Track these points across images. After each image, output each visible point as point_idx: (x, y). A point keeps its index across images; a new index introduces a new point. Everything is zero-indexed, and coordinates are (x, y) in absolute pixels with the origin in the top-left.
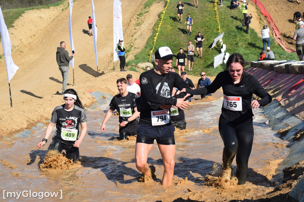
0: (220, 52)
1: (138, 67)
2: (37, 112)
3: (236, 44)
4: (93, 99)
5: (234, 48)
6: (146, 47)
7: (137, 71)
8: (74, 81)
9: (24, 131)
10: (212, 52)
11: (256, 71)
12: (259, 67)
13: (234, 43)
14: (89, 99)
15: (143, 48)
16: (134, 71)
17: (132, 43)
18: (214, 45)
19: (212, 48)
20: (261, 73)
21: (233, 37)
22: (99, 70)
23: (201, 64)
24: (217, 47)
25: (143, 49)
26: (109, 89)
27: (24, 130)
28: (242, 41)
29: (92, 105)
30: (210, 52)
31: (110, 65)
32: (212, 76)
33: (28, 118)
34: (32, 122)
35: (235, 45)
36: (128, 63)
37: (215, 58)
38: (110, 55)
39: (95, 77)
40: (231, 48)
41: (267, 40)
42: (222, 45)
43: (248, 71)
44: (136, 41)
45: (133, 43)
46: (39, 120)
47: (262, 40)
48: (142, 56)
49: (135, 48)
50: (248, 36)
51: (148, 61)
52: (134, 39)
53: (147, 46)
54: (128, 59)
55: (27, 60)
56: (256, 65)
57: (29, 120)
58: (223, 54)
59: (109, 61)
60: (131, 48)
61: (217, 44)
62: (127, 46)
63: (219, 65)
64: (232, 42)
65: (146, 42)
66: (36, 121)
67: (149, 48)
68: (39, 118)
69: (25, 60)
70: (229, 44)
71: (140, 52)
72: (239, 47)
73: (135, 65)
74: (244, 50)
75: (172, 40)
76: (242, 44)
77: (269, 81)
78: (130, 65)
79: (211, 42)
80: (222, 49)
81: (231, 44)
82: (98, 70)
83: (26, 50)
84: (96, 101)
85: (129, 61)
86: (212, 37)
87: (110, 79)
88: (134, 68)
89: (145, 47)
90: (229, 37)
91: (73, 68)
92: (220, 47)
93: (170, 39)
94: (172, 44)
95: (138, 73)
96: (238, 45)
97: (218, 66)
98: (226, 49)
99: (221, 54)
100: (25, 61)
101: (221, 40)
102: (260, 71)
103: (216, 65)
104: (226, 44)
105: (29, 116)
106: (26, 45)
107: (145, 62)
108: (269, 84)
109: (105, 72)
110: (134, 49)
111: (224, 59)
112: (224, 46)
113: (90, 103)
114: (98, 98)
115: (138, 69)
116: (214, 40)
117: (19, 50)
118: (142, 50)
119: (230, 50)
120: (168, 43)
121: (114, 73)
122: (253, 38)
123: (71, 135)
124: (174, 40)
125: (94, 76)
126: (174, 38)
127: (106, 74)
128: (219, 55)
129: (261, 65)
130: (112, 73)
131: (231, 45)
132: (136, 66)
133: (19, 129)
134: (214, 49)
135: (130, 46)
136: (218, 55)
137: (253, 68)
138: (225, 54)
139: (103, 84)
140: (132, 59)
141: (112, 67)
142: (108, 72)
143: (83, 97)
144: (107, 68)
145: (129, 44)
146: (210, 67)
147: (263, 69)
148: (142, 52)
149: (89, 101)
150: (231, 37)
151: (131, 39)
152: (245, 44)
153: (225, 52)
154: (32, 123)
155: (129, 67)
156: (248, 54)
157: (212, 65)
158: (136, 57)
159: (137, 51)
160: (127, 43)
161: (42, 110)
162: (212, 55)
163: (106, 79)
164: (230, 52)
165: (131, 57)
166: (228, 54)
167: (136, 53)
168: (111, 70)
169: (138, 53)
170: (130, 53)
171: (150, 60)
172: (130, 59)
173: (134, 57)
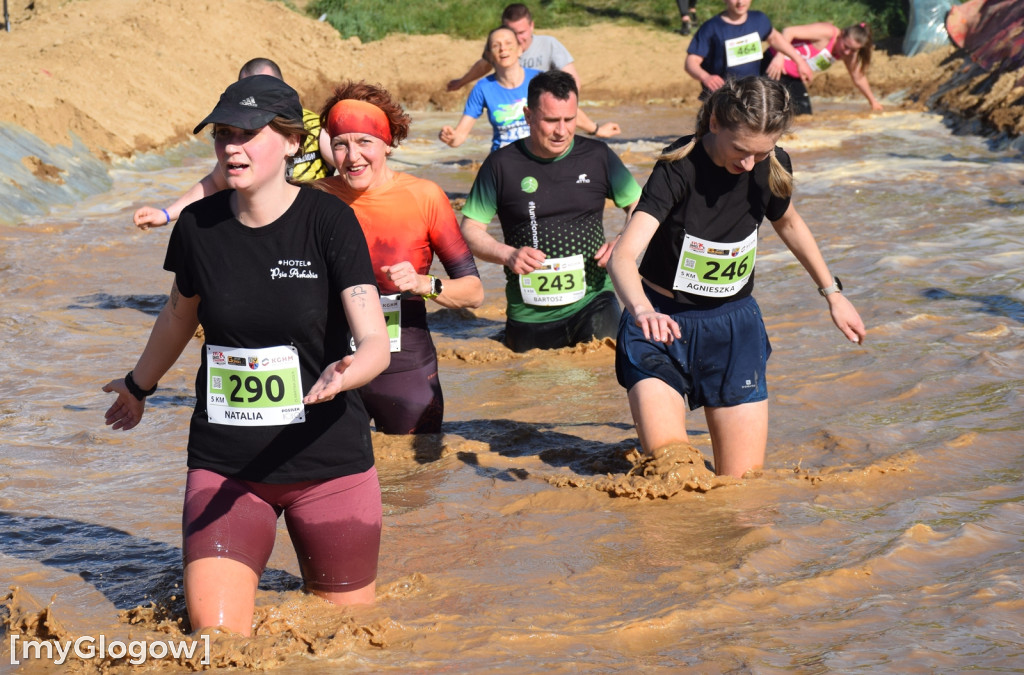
26: (78, 114)
87: (86, 42)
139: (42, 75)
163: (59, 42)
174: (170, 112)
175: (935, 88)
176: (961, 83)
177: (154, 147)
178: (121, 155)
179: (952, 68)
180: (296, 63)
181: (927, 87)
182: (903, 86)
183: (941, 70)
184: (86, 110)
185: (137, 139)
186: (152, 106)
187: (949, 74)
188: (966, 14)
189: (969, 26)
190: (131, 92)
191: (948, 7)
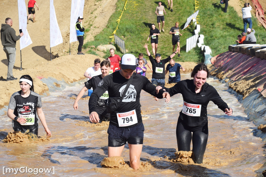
0: (193, 34)
1: (98, 50)
3: (213, 25)
4: (44, 86)
5: (210, 29)
6: (108, 27)
7: (97, 55)
8: (21, 65)
10: (184, 33)
11: (234, 56)
12: (238, 52)
13: (210, 23)
14: (40, 86)
15: (104, 27)
17: (91, 21)
18: (186, 26)
19: (184, 29)
20: (240, 58)
21: (208, 16)
22: (53, 52)
23: (171, 47)
24: (190, 28)
25: (104, 29)
26: (63, 75)
28: (219, 21)
29: (43, 94)
31: (65, 47)
32: (183, 61)
35: (211, 26)
36: (86, 45)
37: (187, 40)
38: (65, 35)
39: (48, 60)
40: (206, 29)
41: (249, 20)
42: (196, 26)
43: (225, 56)
44: (97, 19)
45: (93, 22)
47: (243, 20)
48: (103, 37)
49: (95, 27)
50: (226, 16)
51: (110, 43)
52: (94, 17)
53: (109, 25)
54: (86, 40)
56: (235, 49)
59: (64, 42)
60: (90, 27)
61: (190, 24)
62: (85, 25)
63: (192, 48)
64: (207, 22)
65: (107, 20)
67: (111, 28)
70: (204, 24)
71: (101, 32)
72: (215, 28)
73: (95, 47)
74: (221, 32)
75: (138, 19)
76: (219, 24)
77: (249, 68)
78: (89, 48)
79: (184, 22)
80: (195, 31)
81: (206, 24)
84: (48, 88)
85: (88, 42)
86: (185, 16)
87: (65, 63)
88: (93, 50)
89: (106, 26)
90: (204, 17)
91: (21, 50)
92: (194, 28)
93: (135, 18)
94: (138, 23)
95: (99, 56)
96: (214, 26)
97: (191, 50)
98: (200, 30)
99: (194, 36)
101: (194, 20)
102: (239, 57)
103: (188, 49)
104: (201, 25)
107: (107, 44)
108: (250, 71)
109: (59, 55)
110: (94, 29)
111: (198, 42)
112: (199, 27)
113: (41, 92)
114: (50, 86)
115: (99, 52)
116: (187, 20)
118: (103, 30)
119: (205, 31)
120: (134, 22)
121: (70, 56)
122: (233, 18)
123: (29, 120)
124: (140, 18)
125: (46, 58)
126: (141, 17)
127: (60, 57)
129: (241, 50)
130: (67, 56)
131: (206, 26)
132: (96, 48)
134: (186, 30)
135: (89, 24)
136: (191, 37)
137: (231, 53)
138: (199, 37)
139: (57, 68)
140: (91, 40)
141: (67, 49)
142: (63, 55)
144: (62, 50)
145: (88, 23)
146: (182, 51)
147: (243, 54)
148: (103, 32)
149: (40, 88)
150: (206, 16)
151: (90, 17)
152: (223, 25)
153: (199, 34)
155: (88, 49)
156: (226, 36)
157: (184, 48)
159: (98, 31)
160: (86, 21)
162: (184, 37)
163: (60, 63)
164: (205, 34)
165: (90, 38)
166: (202, 37)
167: (95, 33)
168: (66, 53)
169: (98, 34)
170: (88, 33)
171: (112, 42)
172: (89, 41)
173: (93, 37)
174: (79, 75)
176: (213, 71)
177: (76, 81)
178: (71, 82)
179: (212, 68)
183: (210, 68)
184: (64, 74)
185: (73, 79)
186: (76, 74)
187: (211, 69)
188: (214, 59)
189: (214, 61)
190: (72, 71)
191: (211, 58)
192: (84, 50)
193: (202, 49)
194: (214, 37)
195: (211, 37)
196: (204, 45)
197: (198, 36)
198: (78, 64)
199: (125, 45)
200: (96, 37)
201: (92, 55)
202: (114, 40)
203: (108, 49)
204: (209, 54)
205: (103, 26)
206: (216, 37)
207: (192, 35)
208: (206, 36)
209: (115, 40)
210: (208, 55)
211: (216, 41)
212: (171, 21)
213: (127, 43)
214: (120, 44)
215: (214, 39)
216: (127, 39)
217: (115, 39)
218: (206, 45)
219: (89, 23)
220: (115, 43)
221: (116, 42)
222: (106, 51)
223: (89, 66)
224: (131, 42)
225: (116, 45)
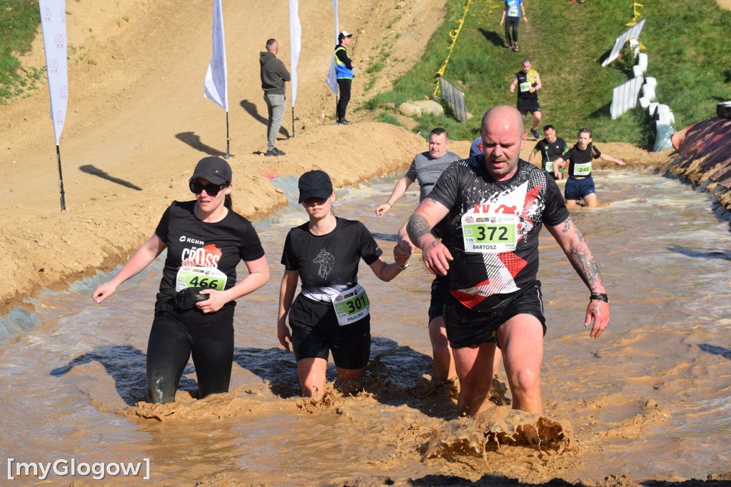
0: (631, 75)
1: (401, 113)
2: (129, 227)
3: (678, 53)
4: (279, 195)
5: (672, 65)
6: (425, 59)
7: (398, 124)
8: (228, 146)
9: (94, 276)
10: (607, 74)
13: (673, 50)
14: (269, 196)
15: (416, 60)
16: (390, 122)
17: (386, 45)
18: (615, 55)
19: (608, 63)
21: (669, 33)
22: (297, 119)
23: (575, 108)
24: (622, 61)
25: (418, 64)
27: (94, 273)
28: (695, 46)
29: (276, 212)
30: (602, 76)
31: (326, 107)
32: (605, 142)
33: (106, 240)
34: (116, 251)
35: (675, 56)
36: (374, 100)
37: (616, 91)
39: (287, 136)
40: (661, 65)
42: (638, 56)
43: (707, 128)
44: (400, 42)
45: (391, 47)
46: (135, 247)
48: (413, 82)
49: (396, 60)
50: (712, 32)
51: (431, 98)
52: (394, 36)
53: (428, 55)
54: (375, 89)
55: (106, 85)
57: (109, 246)
58: (638, 80)
59: (324, 95)
60: (383, 60)
61: (622, 52)
62: (373, 54)
63: (626, 109)
65: (425, 43)
66: (126, 250)
67: (433, 61)
68: (136, 241)
69: (100, 85)
70: (658, 53)
71: (409, 71)
72: (685, 61)
73: (394, 106)
74: (700, 71)
76: (693, 53)
78: (381, 107)
79: (607, 48)
80: (635, 68)
81: (662, 53)
82: (295, 118)
83: (103, 57)
84: (287, 200)
85: (379, 94)
86: (611, 33)
87: (325, 142)
88: (390, 114)
89: (422, 58)
90: (658, 35)
91: (227, 111)
92: (632, 62)
95: (402, 128)
96: (682, 56)
97: (624, 114)
98: (648, 67)
99: (633, 81)
100: (100, 88)
101: (633, 43)
103: (616, 111)
104: (649, 54)
105: (110, 236)
106: (103, 45)
107: (422, 99)
110: (394, 63)
111: (641, 94)
112: (644, 59)
113: (271, 207)
114: (291, 195)
115: (402, 117)
116: (614, 43)
117: (85, 58)
118: (415, 67)
119: (659, 69)
127: (315, 130)
128: (628, 84)
130: (331, 126)
131: (663, 56)
132: (396, 109)
133: (81, 268)
134: (614, 66)
135: (381, 53)
136: (625, 82)
137: (724, 122)
139: (307, 155)
140: (386, 89)
141: (330, 109)
142: (321, 123)
143: (253, 190)
144: (318, 113)
145: (379, 50)
146: (601, 118)
148: (414, 71)
149: (269, 200)
150: (664, 33)
151: (384, 36)
152: (704, 54)
153: (645, 76)
154: (117, 255)
155: (378, 111)
156: (710, 82)
157: (606, 110)
158: (398, 86)
159: (402, 68)
160: (375, 46)
161: (142, 220)
162: (608, 83)
163: (314, 142)
164: (660, 77)
165: (382, 86)
166: (652, 82)
167: (397, 74)
168: (327, 119)
169: (404, 74)
170: (380, 74)
171: (435, 93)
172: (382, 92)
173: (391, 84)
174: (357, 170)
175: (667, 165)
176: (677, 163)
177: (351, 184)
178: (338, 187)
179: (674, 157)
180: (408, 151)
181: (663, 165)
182: (654, 164)
183: (669, 158)
185: (344, 181)
186: (350, 167)
187: (672, 160)
188: (680, 135)
189: (681, 141)
190: (342, 162)
191: (672, 132)
192: (370, 113)
193: (652, 112)
194: (682, 84)
195: (674, 84)
196: (655, 102)
197: (643, 81)
198: (355, 145)
199: (466, 101)
200: (397, 82)
201: (388, 125)
202: (441, 87)
203: (425, 111)
204: (668, 124)
205: (415, 57)
206: (687, 84)
207: (627, 78)
208: (663, 82)
209: (441, 90)
210: (666, 127)
211: (687, 91)
212: (577, 46)
213: (471, 96)
214: (453, 100)
215: (681, 89)
216: (471, 87)
217: (443, 89)
218: (661, 103)
219: (382, 50)
220: (441, 96)
221: (444, 93)
222: (420, 116)
223: (379, 149)
224: (480, 95)
225: (443, 102)
